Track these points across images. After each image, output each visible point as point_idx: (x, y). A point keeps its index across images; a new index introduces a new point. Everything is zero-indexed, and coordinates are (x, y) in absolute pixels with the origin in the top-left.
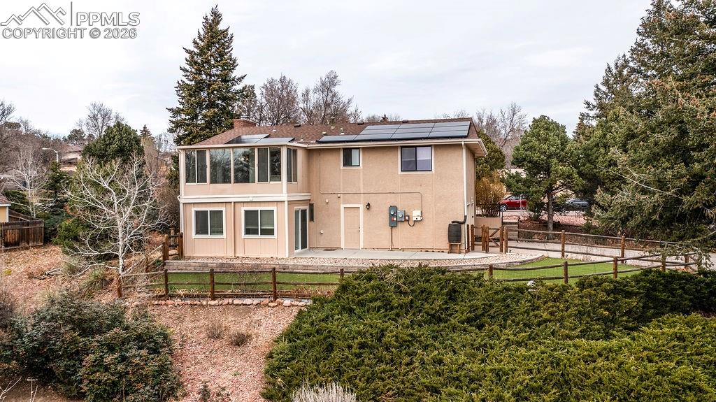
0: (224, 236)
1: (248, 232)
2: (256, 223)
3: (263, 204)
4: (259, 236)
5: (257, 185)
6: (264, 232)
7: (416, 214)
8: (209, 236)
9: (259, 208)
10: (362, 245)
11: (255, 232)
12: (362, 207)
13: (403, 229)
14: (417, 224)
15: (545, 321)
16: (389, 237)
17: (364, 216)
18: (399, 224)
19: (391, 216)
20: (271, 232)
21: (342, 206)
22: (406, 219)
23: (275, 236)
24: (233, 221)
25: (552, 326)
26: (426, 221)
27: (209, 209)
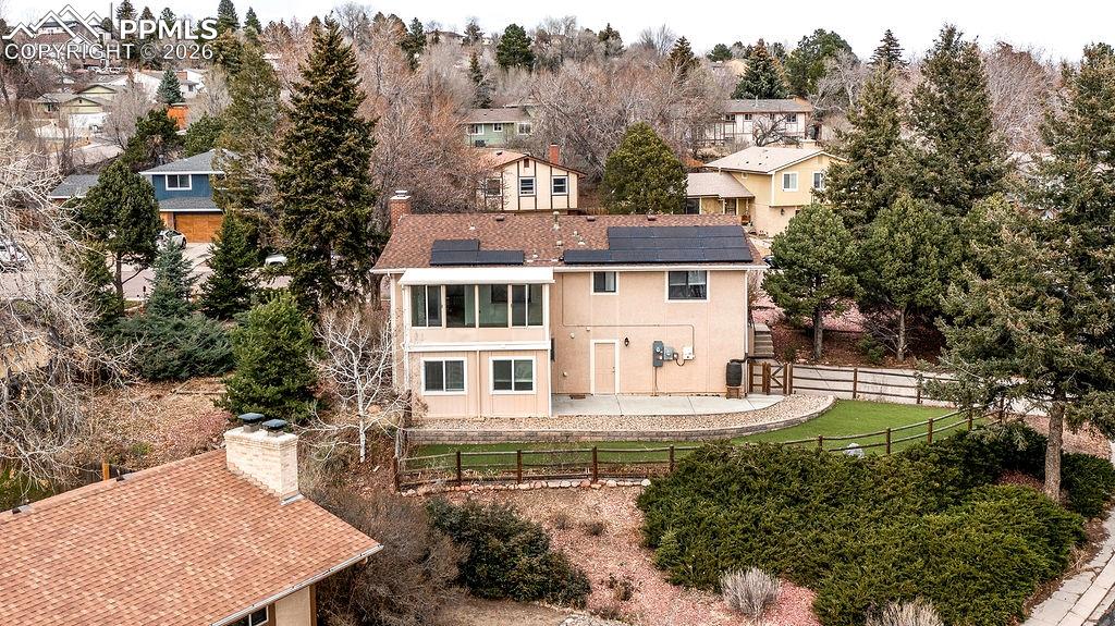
0: (465, 392)
1: (497, 386)
2: (507, 375)
3: (517, 353)
4: (513, 392)
5: (512, 330)
6: (519, 386)
7: (686, 352)
8: (444, 392)
9: (512, 358)
10: (617, 391)
11: (507, 386)
12: (619, 343)
13: (670, 369)
14: (687, 364)
15: (890, 497)
16: (652, 379)
17: (620, 355)
18: (665, 364)
19: (656, 354)
20: (528, 386)
21: (592, 342)
22: (675, 357)
23: (534, 391)
24: (478, 375)
25: (898, 501)
26: (698, 358)
27: (443, 359)
